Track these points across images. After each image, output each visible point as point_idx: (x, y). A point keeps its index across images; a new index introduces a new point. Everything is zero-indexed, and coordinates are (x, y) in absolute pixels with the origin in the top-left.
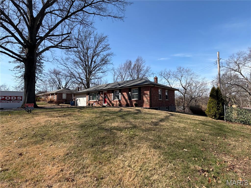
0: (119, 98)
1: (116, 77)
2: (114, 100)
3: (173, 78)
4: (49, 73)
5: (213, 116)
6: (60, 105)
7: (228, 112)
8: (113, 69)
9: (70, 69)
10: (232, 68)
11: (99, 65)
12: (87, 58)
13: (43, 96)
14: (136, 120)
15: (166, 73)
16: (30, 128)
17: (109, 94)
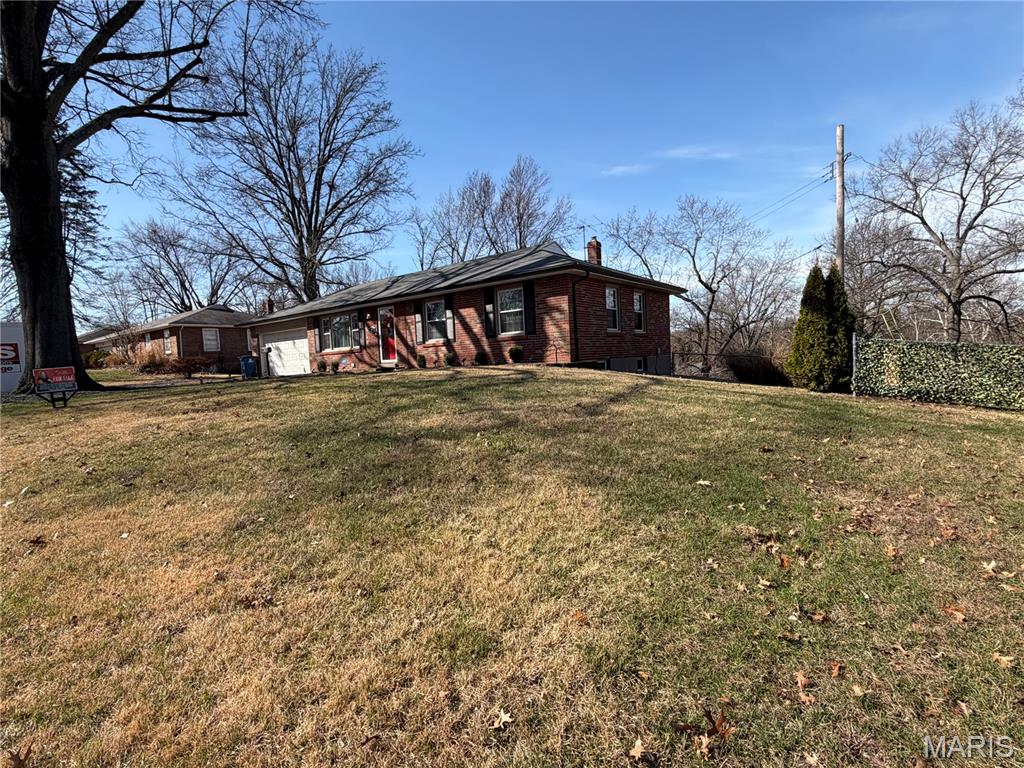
0: (444, 334)
1: (429, 249)
2: (424, 342)
3: (663, 247)
4: (128, 243)
5: (810, 380)
6: (194, 378)
7: (865, 359)
8: (415, 218)
9: (224, 220)
10: (889, 197)
11: (353, 200)
12: (294, 168)
13: (115, 343)
14: (517, 404)
15: (634, 225)
16: (67, 455)
17: (402, 318)
